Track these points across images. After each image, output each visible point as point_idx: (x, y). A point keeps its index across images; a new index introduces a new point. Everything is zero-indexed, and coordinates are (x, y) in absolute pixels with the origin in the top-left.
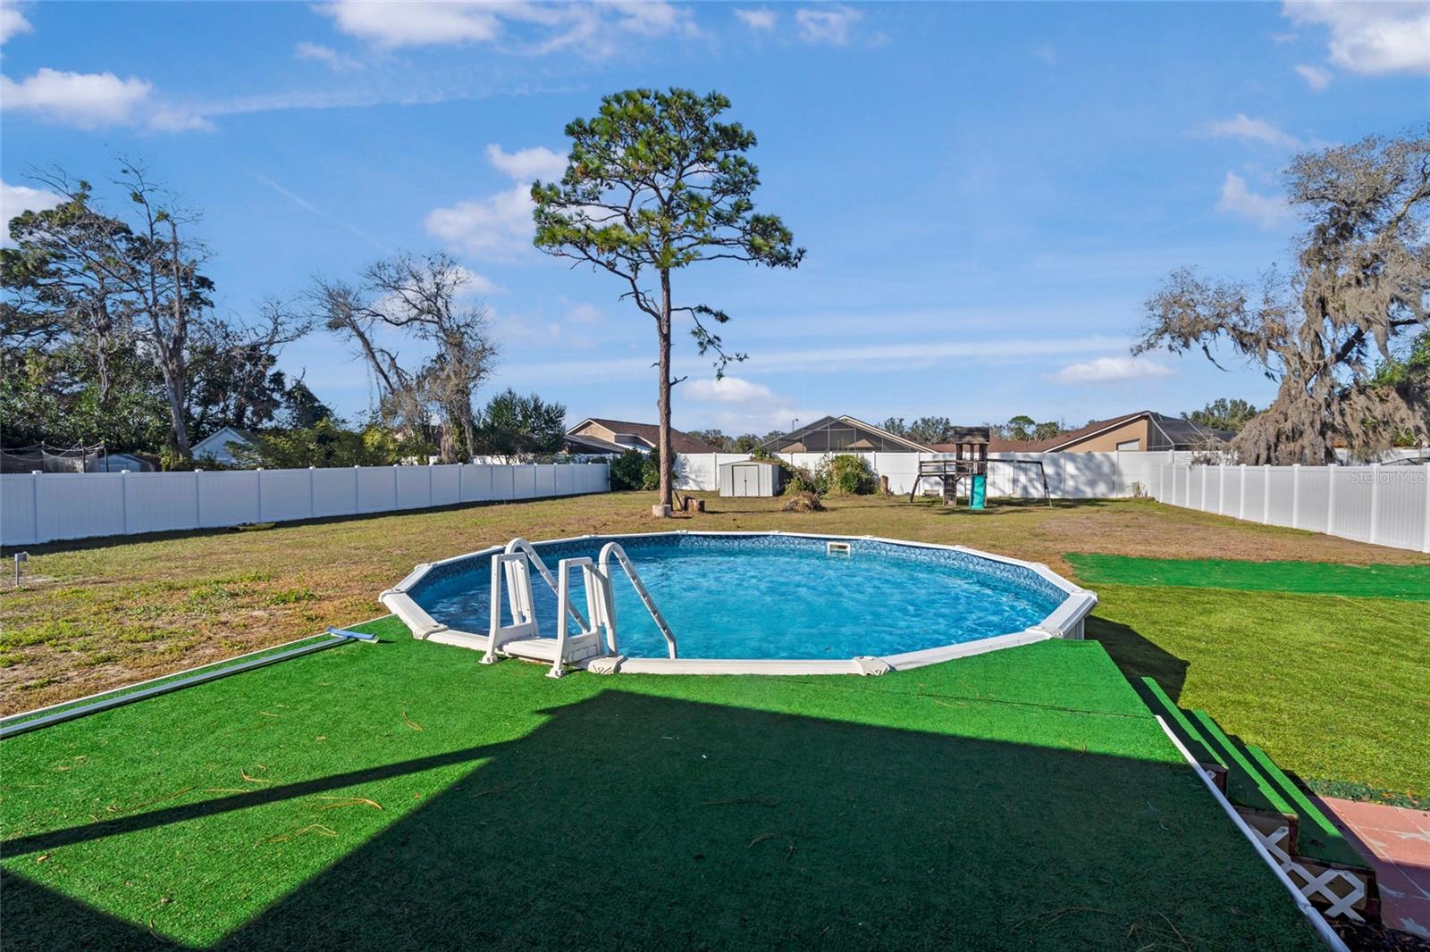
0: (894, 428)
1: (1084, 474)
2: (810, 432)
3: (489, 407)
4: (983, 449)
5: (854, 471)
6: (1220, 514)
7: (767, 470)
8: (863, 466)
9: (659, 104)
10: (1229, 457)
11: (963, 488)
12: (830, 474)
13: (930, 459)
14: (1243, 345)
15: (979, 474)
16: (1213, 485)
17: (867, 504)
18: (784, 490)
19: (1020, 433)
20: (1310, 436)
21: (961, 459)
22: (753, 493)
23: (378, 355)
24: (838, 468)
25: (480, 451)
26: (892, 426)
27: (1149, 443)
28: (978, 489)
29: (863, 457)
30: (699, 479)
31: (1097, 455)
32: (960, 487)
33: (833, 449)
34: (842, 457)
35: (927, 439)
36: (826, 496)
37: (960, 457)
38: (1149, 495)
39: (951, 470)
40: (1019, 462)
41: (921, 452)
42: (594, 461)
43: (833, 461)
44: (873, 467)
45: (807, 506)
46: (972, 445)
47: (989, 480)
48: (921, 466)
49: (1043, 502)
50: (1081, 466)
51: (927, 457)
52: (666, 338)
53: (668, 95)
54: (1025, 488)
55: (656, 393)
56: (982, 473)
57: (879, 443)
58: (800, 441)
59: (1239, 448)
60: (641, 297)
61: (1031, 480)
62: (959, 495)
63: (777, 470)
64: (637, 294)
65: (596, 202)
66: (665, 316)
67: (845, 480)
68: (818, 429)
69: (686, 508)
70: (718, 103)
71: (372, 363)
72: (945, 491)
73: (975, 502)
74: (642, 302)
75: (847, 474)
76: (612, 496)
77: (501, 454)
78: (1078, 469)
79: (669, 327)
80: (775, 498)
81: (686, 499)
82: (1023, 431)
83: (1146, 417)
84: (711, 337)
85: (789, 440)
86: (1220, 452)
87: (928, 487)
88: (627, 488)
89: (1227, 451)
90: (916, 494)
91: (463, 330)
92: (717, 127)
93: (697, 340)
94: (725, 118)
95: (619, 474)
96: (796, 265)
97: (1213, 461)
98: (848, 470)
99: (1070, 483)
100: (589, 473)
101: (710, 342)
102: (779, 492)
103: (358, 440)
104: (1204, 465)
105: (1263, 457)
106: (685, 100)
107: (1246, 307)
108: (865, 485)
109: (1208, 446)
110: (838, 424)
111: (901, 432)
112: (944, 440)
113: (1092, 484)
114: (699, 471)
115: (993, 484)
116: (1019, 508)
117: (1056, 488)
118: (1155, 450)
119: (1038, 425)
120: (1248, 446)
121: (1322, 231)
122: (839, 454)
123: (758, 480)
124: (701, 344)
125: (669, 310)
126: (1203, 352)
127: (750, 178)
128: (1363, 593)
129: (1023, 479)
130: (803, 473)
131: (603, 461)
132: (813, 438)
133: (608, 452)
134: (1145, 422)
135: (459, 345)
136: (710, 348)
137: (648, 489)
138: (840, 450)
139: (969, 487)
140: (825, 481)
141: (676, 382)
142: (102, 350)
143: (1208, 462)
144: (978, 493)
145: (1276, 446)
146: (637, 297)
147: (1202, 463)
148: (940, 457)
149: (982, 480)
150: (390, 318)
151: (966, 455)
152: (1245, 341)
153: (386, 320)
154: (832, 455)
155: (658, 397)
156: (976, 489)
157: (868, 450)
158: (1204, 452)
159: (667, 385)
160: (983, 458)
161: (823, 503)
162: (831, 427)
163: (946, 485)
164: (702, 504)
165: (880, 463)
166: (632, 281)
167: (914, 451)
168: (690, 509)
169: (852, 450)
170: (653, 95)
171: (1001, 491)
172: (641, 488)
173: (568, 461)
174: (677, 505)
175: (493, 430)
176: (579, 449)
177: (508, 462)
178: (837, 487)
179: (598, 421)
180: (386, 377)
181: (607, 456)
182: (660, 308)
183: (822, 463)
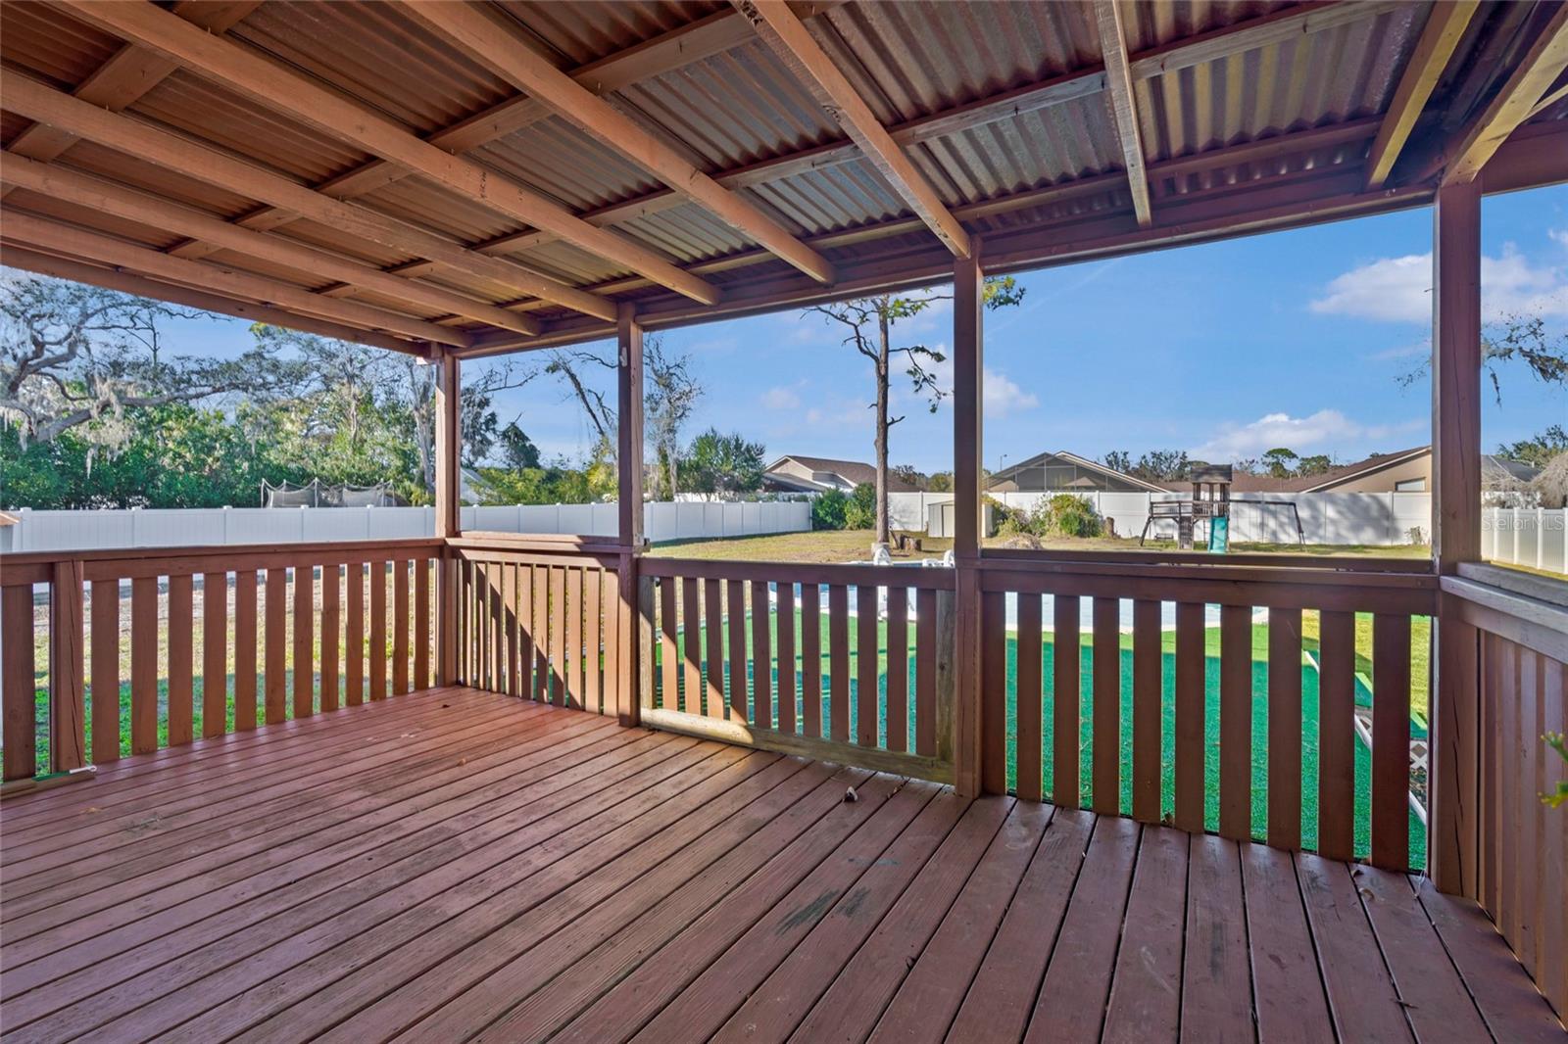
0: (1117, 463)
1: (1346, 518)
2: (1024, 469)
3: (693, 445)
4: (1224, 489)
5: (1076, 511)
8: (1087, 507)
10: (1529, 498)
11: (1201, 531)
12: (1048, 515)
13: (1161, 500)
14: (1543, 372)
15: (1220, 517)
17: (1091, 547)
19: (1277, 467)
21: (1198, 499)
23: (586, 394)
24: (1057, 509)
25: (683, 488)
26: (1114, 461)
28: (1219, 534)
29: (1086, 497)
30: (904, 520)
31: (1364, 496)
32: (1196, 531)
33: (1052, 488)
34: (1061, 497)
35: (1158, 476)
36: (1044, 538)
39: (1187, 511)
40: (1267, 503)
41: (1151, 491)
42: (796, 500)
43: (1051, 501)
44: (1096, 509)
45: (1027, 546)
46: (1211, 485)
47: (1232, 524)
48: (1151, 508)
50: (1344, 510)
51: (1158, 497)
52: (884, 379)
54: (1274, 534)
55: (873, 433)
56: (1223, 514)
57: (1103, 482)
58: (1013, 479)
59: (1541, 488)
60: (862, 341)
61: (1281, 525)
62: (1196, 539)
66: (883, 358)
67: (1067, 521)
68: (1032, 467)
69: (902, 546)
71: (583, 404)
72: (1181, 535)
73: (1215, 546)
74: (863, 345)
75: (1067, 515)
76: (818, 535)
77: (703, 491)
78: (1339, 512)
79: (887, 368)
81: (902, 538)
82: (1282, 466)
84: (927, 375)
85: (1001, 479)
86: (1518, 494)
87: (1160, 530)
88: (831, 527)
89: (1526, 492)
90: (1147, 537)
91: (671, 371)
93: (912, 378)
95: (821, 513)
96: (1018, 303)
97: (1508, 504)
98: (1069, 510)
99: (1330, 528)
100: (792, 511)
101: (925, 379)
102: (990, 534)
103: (584, 480)
104: (1497, 508)
108: (1088, 526)
110: (1055, 461)
111: (1126, 468)
112: (1181, 478)
114: (904, 511)
115: (1237, 529)
117: (1313, 534)
119: (1303, 459)
122: (1059, 494)
124: (916, 382)
125: (887, 351)
126: (1492, 380)
129: (1272, 523)
130: (1017, 513)
131: (805, 499)
132: (1028, 476)
133: (809, 490)
134: (1429, 459)
135: (669, 386)
136: (925, 384)
137: (851, 529)
138: (1058, 488)
139: (1208, 530)
140: (1043, 523)
141: (893, 422)
142: (354, 396)
144: (1218, 537)
146: (859, 342)
147: (1494, 505)
148: (1173, 496)
149: (1223, 524)
150: (606, 361)
151: (1205, 496)
152: (1545, 367)
153: (601, 362)
154: (1052, 495)
155: (875, 437)
156: (1215, 534)
157: (1088, 489)
158: (1497, 493)
159: (884, 426)
160: (1225, 499)
162: (1048, 463)
163: (1181, 528)
164: (918, 543)
165: (1105, 503)
166: (856, 327)
167: (1143, 490)
168: (905, 548)
169: (1072, 489)
171: (1246, 536)
172: (842, 529)
173: (771, 499)
174: (893, 544)
175: (697, 467)
176: (779, 487)
177: (709, 498)
178: (1057, 529)
179: (794, 458)
180: (594, 417)
181: (808, 494)
182: (879, 350)
183: (1040, 503)
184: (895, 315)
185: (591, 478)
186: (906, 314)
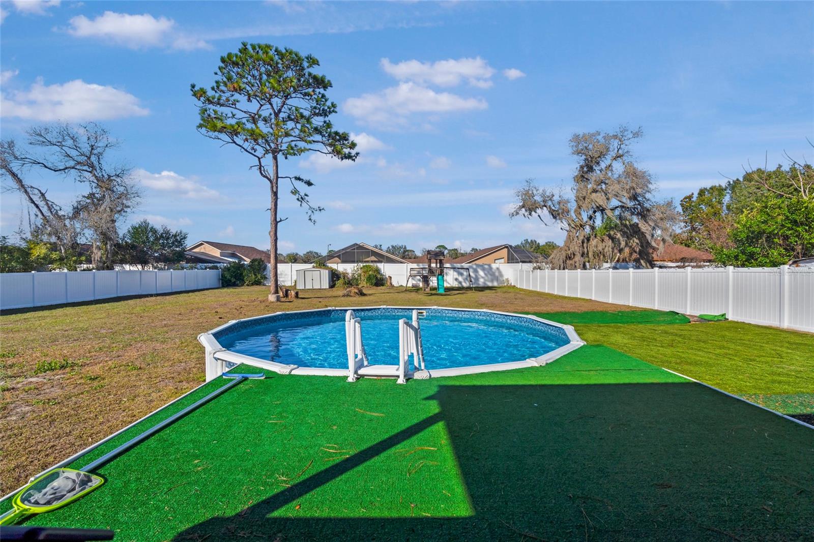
1: (487, 276)
2: (344, 251)
3: (129, 232)
4: (441, 262)
5: (373, 273)
6: (546, 292)
7: (325, 274)
8: (378, 271)
9: (277, 54)
10: (548, 266)
11: (433, 281)
12: (360, 275)
13: (415, 267)
14: (553, 216)
15: (441, 274)
16: (543, 279)
17: (383, 291)
18: (335, 284)
20: (578, 258)
22: (317, 286)
23: (29, 190)
24: (364, 272)
25: (123, 262)
27: (508, 260)
28: (441, 283)
29: (377, 266)
30: (282, 279)
31: (493, 266)
32: (430, 282)
33: (362, 262)
34: (366, 266)
35: (402, 256)
37: (430, 266)
38: (512, 285)
39: (426, 273)
40: (458, 268)
41: (407, 263)
42: (210, 268)
43: (361, 268)
44: (382, 271)
45: (356, 293)
46: (436, 260)
47: (445, 278)
48: (410, 271)
49: (469, 288)
50: (487, 272)
52: (275, 194)
53: (284, 51)
54: (461, 282)
56: (441, 273)
57: (382, 258)
58: (340, 257)
59: (552, 262)
60: (262, 169)
61: (464, 278)
62: (431, 285)
63: (331, 273)
64: (260, 167)
65: (234, 106)
66: (275, 181)
67: (369, 278)
68: (348, 250)
69: (286, 296)
70: (313, 62)
71: (25, 196)
72: (424, 284)
73: (440, 289)
74: (263, 172)
75: (370, 275)
76: (225, 290)
77: (138, 263)
78: (485, 274)
79: (277, 187)
80: (331, 289)
81: (287, 291)
83: (507, 247)
84: (303, 195)
85: (332, 256)
86: (544, 264)
87: (414, 282)
88: (234, 285)
89: (547, 263)
90: (408, 286)
91: (112, 178)
92: (310, 74)
93: (294, 197)
94: (316, 71)
95: (228, 276)
96: (353, 160)
97: (542, 268)
98: (370, 273)
99: (481, 280)
100: (208, 276)
101: (302, 198)
102: (332, 286)
103: (25, 253)
104: (539, 270)
105: (562, 267)
106: (294, 56)
107: (554, 198)
108: (379, 281)
109: (539, 261)
110: (360, 247)
113: (492, 281)
114: (281, 274)
115: (447, 280)
116: (461, 292)
117: (475, 283)
118: (511, 263)
120: (555, 261)
121: (582, 167)
122: (364, 264)
123: (319, 280)
125: (277, 177)
126: (539, 218)
127: (332, 110)
128: (627, 322)
129: (460, 277)
130: (345, 275)
131: (216, 268)
132: (347, 255)
133: (220, 263)
134: (506, 249)
137: (248, 285)
139: (436, 281)
140: (357, 279)
141: (281, 221)
143: (539, 268)
144: (441, 285)
145: (566, 261)
146: (260, 168)
147: (537, 269)
148: (420, 266)
149: (442, 278)
150: (49, 165)
151: (433, 265)
152: (555, 215)
153: (46, 167)
154: (361, 265)
155: (269, 229)
156: (439, 283)
157: (375, 262)
158: (538, 264)
159: (276, 222)
160: (442, 267)
161: (365, 291)
162: (357, 249)
163: (424, 280)
164: (297, 294)
165: (386, 269)
166: (259, 159)
168: (290, 297)
169: (369, 262)
170: (274, 49)
171: (449, 283)
172: (243, 285)
173: (192, 268)
174: (281, 294)
175: (133, 247)
176: (197, 260)
177: (143, 269)
178: (364, 283)
179: (207, 242)
180: (37, 206)
181: (218, 265)
182: (272, 175)
183: (356, 269)
184: (288, 154)
185: (32, 251)
186: (295, 154)
